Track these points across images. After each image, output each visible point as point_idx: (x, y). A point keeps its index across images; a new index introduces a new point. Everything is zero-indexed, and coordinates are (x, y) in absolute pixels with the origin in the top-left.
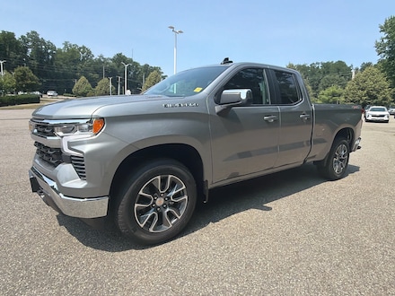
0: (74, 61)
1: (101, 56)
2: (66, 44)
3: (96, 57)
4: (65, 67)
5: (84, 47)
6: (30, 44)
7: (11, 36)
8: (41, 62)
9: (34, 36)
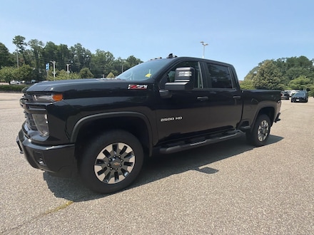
0: (103, 62)
1: (120, 58)
2: (97, 51)
3: (116, 59)
4: (97, 66)
5: (108, 53)
6: (76, 52)
7: (65, 47)
8: (82, 63)
9: (79, 47)
